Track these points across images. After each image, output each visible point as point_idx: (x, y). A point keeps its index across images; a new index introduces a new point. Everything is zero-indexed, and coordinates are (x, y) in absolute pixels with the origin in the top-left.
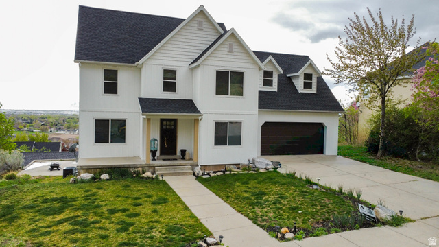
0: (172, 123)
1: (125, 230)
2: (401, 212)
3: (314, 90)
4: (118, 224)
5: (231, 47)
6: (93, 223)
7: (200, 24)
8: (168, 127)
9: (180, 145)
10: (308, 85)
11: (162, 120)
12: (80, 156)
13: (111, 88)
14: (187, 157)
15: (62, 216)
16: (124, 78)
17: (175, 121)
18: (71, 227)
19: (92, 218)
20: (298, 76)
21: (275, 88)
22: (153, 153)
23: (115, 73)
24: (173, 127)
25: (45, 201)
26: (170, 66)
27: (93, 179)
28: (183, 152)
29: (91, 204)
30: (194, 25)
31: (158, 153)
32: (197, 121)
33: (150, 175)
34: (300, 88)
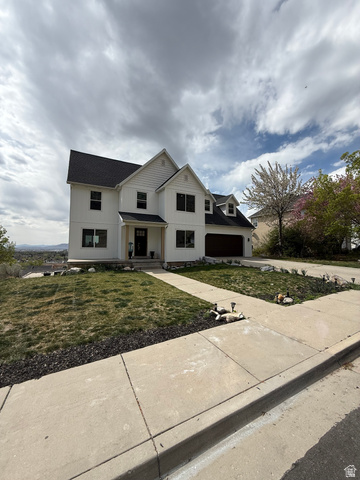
1: (124, 305)
2: (353, 279)
4: (114, 300)
5: (186, 178)
6: (87, 301)
7: (163, 162)
8: (140, 235)
9: (150, 248)
10: (231, 211)
11: (136, 230)
13: (96, 205)
14: (155, 256)
15: (54, 298)
16: (106, 198)
17: (146, 230)
18: (63, 306)
19: (85, 298)
20: (225, 205)
21: (211, 212)
22: (130, 254)
23: (99, 194)
24: (144, 235)
25: (36, 288)
26: (142, 189)
27: (82, 272)
28: (152, 253)
29: (82, 287)
30: (159, 162)
31: (133, 254)
32: (163, 229)
33: (129, 269)
34: (226, 212)
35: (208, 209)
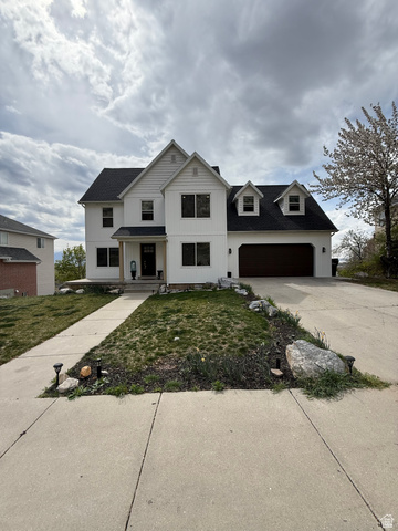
0: (152, 248)
3: (302, 212)
5: (195, 172)
7: (174, 158)
8: (148, 251)
9: (158, 266)
10: (294, 208)
11: (143, 246)
12: (87, 273)
13: (108, 223)
17: (154, 245)
20: (282, 199)
21: (256, 212)
23: (111, 210)
24: (152, 251)
26: (147, 197)
30: (168, 158)
31: (139, 274)
32: (165, 242)
33: (116, 291)
34: (285, 210)
35: (251, 209)
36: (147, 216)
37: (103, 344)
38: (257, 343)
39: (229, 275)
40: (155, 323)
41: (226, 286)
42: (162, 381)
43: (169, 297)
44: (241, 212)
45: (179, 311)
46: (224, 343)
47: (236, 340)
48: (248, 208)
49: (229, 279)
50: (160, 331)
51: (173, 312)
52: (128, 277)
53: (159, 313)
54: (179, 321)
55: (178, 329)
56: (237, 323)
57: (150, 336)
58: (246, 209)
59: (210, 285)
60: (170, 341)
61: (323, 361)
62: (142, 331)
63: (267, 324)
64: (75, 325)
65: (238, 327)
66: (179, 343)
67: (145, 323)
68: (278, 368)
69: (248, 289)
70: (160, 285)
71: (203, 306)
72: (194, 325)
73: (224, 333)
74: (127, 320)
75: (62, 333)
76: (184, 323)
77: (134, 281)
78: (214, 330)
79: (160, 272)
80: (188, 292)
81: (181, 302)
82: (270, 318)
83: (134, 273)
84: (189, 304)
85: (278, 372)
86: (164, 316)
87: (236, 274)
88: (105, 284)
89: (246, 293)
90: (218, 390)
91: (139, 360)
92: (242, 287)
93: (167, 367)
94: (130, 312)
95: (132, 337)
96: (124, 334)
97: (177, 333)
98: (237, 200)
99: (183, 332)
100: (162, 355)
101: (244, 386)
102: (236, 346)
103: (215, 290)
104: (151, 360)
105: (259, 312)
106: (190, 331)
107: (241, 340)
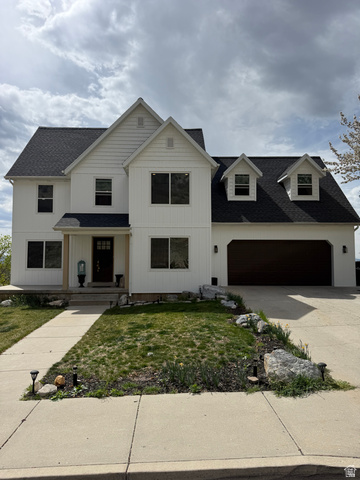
0: (109, 243)
3: (315, 196)
5: (170, 143)
7: (141, 122)
8: (104, 248)
11: (96, 240)
13: (45, 206)
17: (111, 239)
20: (288, 179)
21: (252, 196)
22: (80, 279)
23: (51, 188)
24: (109, 248)
26: (104, 175)
30: (134, 121)
31: (89, 279)
32: (128, 237)
33: (58, 303)
34: (292, 193)
35: (246, 192)
36: (103, 199)
37: (65, 360)
38: (238, 356)
39: (215, 281)
40: (122, 339)
41: (210, 296)
42: (140, 388)
43: (134, 310)
44: (231, 196)
45: (150, 326)
46: (203, 357)
47: (216, 355)
48: (242, 190)
49: (214, 288)
50: (129, 348)
51: (141, 327)
52: (73, 282)
53: (125, 328)
54: (150, 337)
55: (151, 345)
56: (220, 339)
57: (118, 352)
58: (239, 192)
59: (189, 295)
60: (143, 356)
61: (298, 368)
62: (107, 349)
63: (253, 340)
64: (20, 343)
65: (220, 342)
66: (153, 358)
67: (109, 340)
68: (255, 375)
69: (238, 300)
70: (120, 294)
71: (180, 321)
72: (169, 341)
73: (203, 348)
74: (84, 337)
75: (7, 351)
76: (157, 339)
77: (82, 290)
78: (193, 345)
79: (119, 277)
80: (159, 303)
81: (151, 316)
82: (258, 334)
83: (82, 278)
84: (161, 319)
85: (254, 379)
86: (132, 332)
87: (223, 280)
88: (41, 293)
89: (234, 306)
90: (195, 392)
91: (112, 373)
92: (231, 298)
93: (144, 379)
94: (86, 329)
95: (97, 353)
96: (87, 351)
97: (149, 349)
98: (226, 179)
99: (156, 348)
100: (136, 368)
101: (220, 390)
102: (216, 359)
103: (194, 301)
104: (125, 372)
105: (247, 327)
106: (164, 347)
107: (221, 354)
